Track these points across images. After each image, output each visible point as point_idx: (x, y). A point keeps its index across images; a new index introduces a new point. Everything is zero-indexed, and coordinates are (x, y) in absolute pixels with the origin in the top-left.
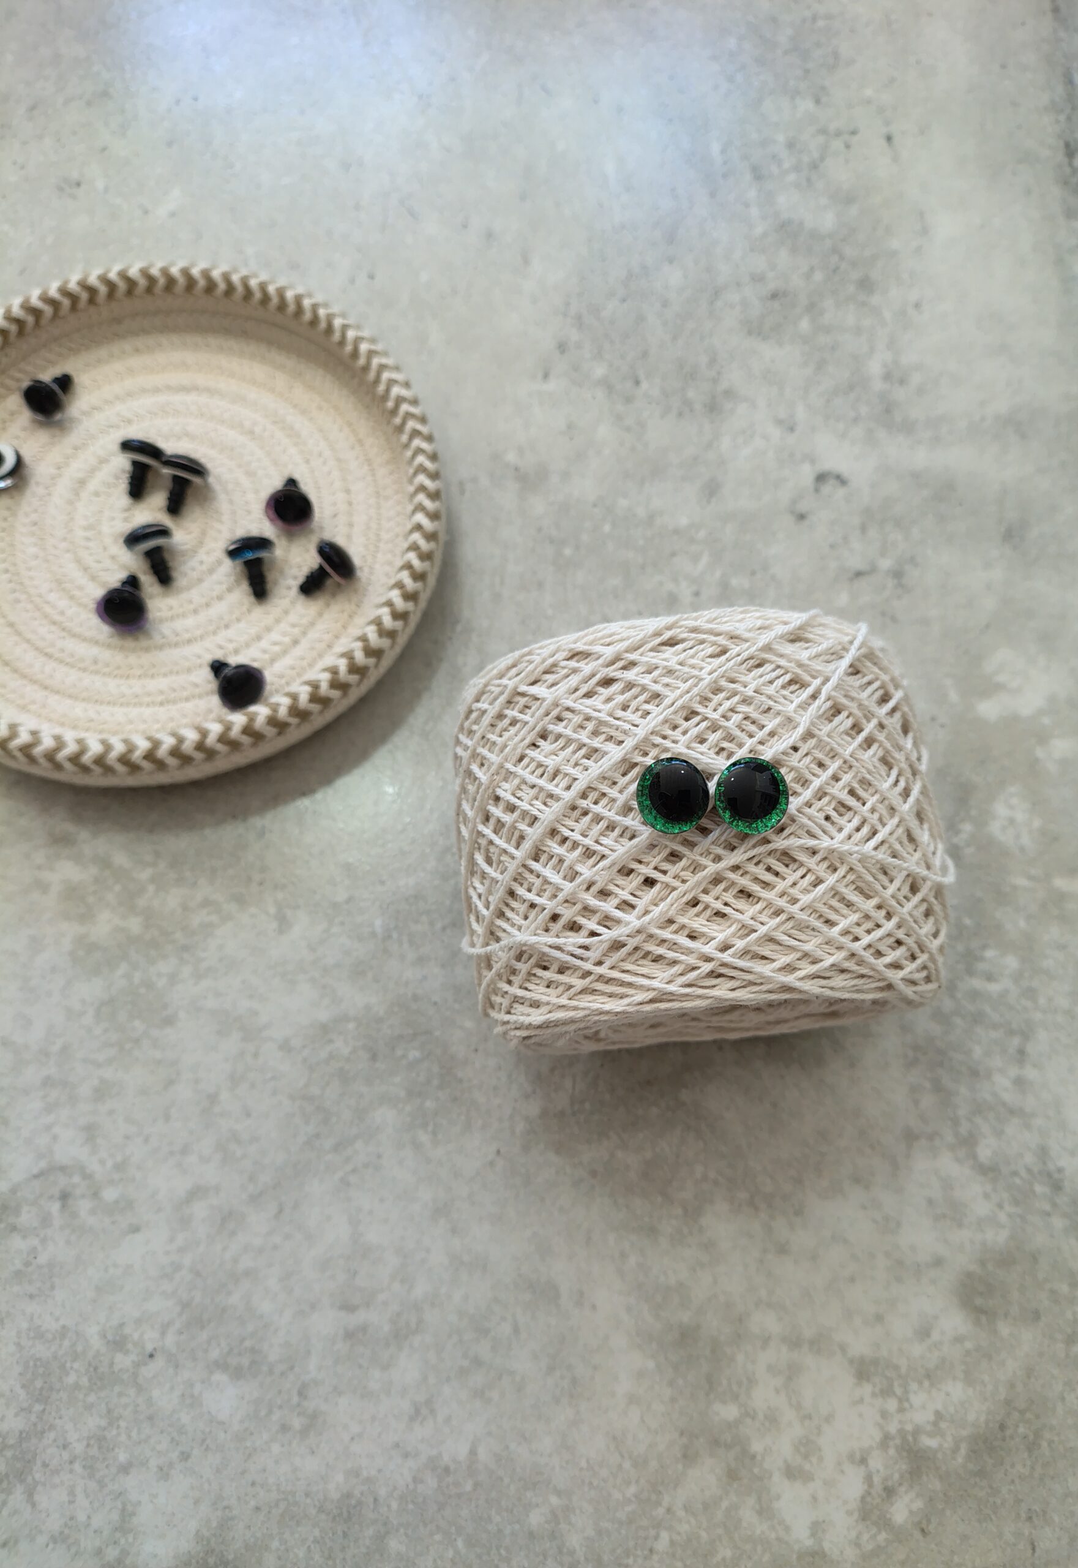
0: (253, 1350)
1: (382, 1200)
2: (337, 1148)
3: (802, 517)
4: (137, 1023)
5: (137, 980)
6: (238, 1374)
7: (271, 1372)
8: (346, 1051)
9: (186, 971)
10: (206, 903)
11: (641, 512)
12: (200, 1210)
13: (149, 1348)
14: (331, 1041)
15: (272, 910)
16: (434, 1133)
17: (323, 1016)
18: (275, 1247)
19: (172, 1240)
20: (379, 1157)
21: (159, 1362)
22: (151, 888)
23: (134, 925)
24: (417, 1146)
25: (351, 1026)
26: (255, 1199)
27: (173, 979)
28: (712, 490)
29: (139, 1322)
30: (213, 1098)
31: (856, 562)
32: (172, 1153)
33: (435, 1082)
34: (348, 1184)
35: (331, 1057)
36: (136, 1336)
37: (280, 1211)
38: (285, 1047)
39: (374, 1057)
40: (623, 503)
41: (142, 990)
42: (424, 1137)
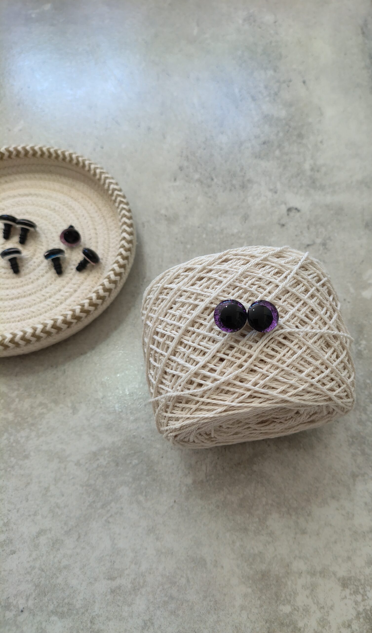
0: (69, 604)
1: (124, 528)
2: (103, 507)
3: (283, 225)
4: (12, 459)
5: (12, 440)
6: (62, 616)
7: (77, 613)
8: (104, 463)
9: (33, 434)
10: (41, 404)
11: (218, 228)
12: (43, 540)
13: (21, 607)
14: (98, 459)
15: (70, 405)
16: (146, 496)
17: (94, 449)
18: (77, 554)
19: (30, 555)
20: (122, 509)
21: (26, 614)
22: (17, 400)
23: (10, 416)
24: (139, 502)
25: (106, 452)
26: (68, 533)
27: (28, 438)
28: (246, 218)
29: (15, 596)
30: (47, 489)
31: (307, 241)
32: (29, 516)
33: (145, 473)
34: (109, 522)
35: (98, 466)
36: (15, 602)
37: (79, 537)
38: (78, 464)
39: (117, 465)
40: (210, 225)
41: (14, 445)
42: (141, 498)
